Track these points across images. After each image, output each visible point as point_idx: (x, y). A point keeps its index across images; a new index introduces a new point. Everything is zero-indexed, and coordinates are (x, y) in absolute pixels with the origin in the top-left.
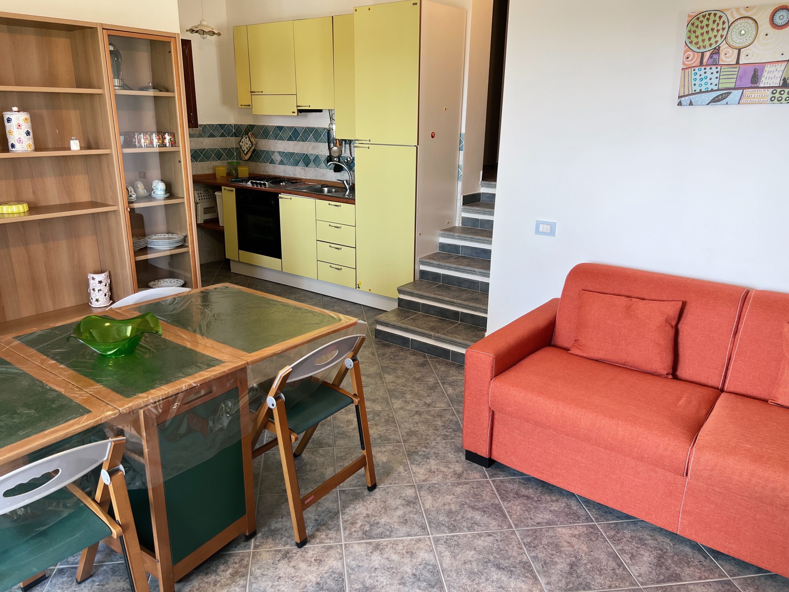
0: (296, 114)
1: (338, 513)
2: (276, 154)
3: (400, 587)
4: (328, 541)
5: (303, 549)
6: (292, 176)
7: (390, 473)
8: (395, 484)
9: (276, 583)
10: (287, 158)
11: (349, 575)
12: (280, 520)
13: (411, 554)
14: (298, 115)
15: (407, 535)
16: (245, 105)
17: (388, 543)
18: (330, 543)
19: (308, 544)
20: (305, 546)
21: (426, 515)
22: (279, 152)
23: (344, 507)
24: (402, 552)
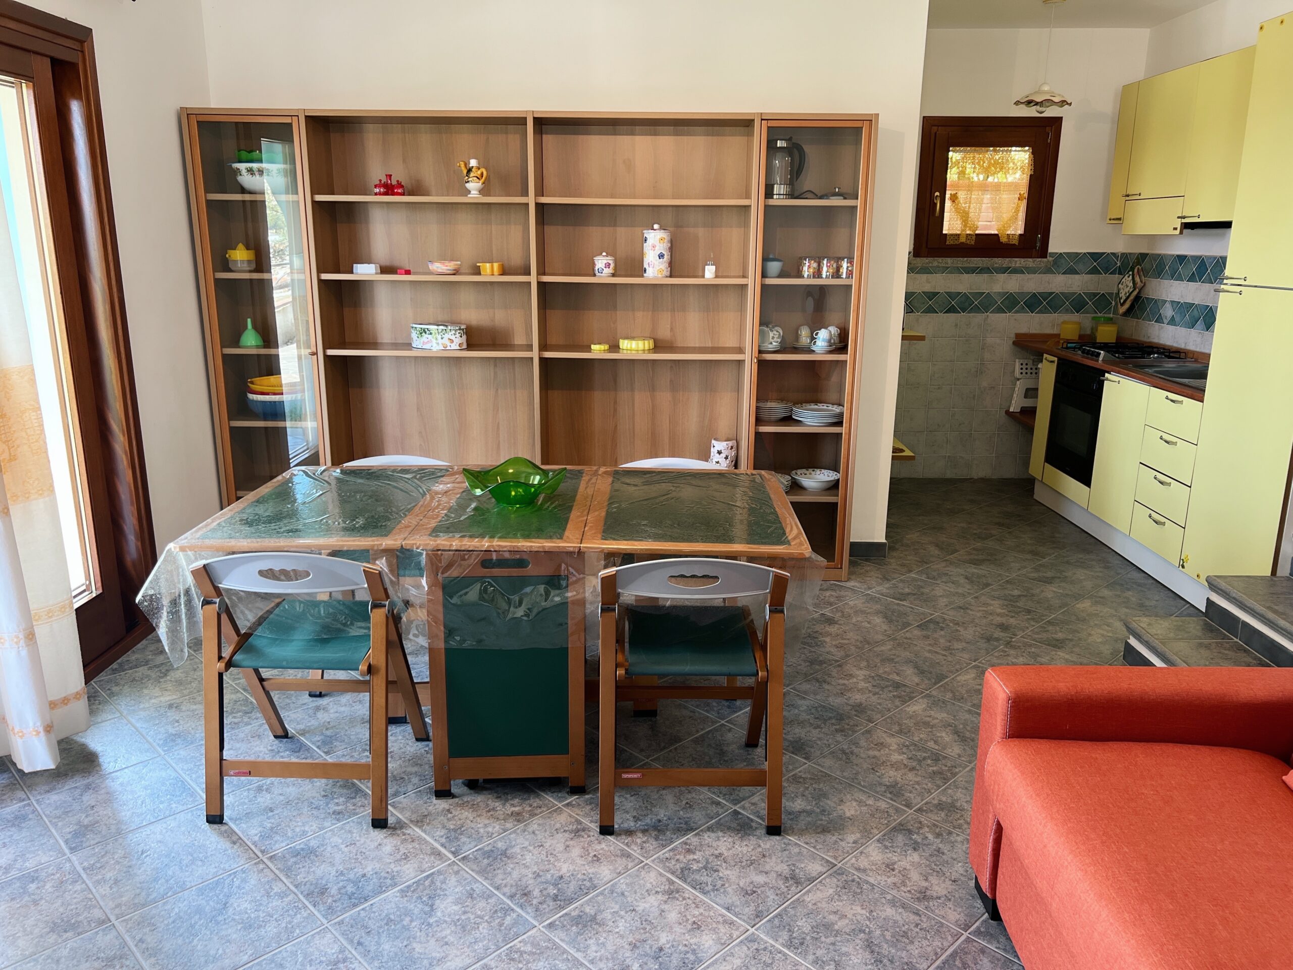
0: (1178, 232)
1: (692, 830)
2: (1168, 305)
3: (627, 947)
4: (636, 849)
5: (602, 837)
6: (1183, 346)
7: (829, 832)
8: (814, 847)
9: (531, 848)
10: (1181, 314)
11: (602, 893)
12: (628, 796)
13: (697, 927)
14: (1181, 233)
15: (726, 906)
16: (1114, 219)
17: (692, 897)
18: (635, 851)
19: (613, 837)
20: (609, 837)
21: (789, 905)
22: (1172, 302)
23: (710, 829)
24: (689, 917)
